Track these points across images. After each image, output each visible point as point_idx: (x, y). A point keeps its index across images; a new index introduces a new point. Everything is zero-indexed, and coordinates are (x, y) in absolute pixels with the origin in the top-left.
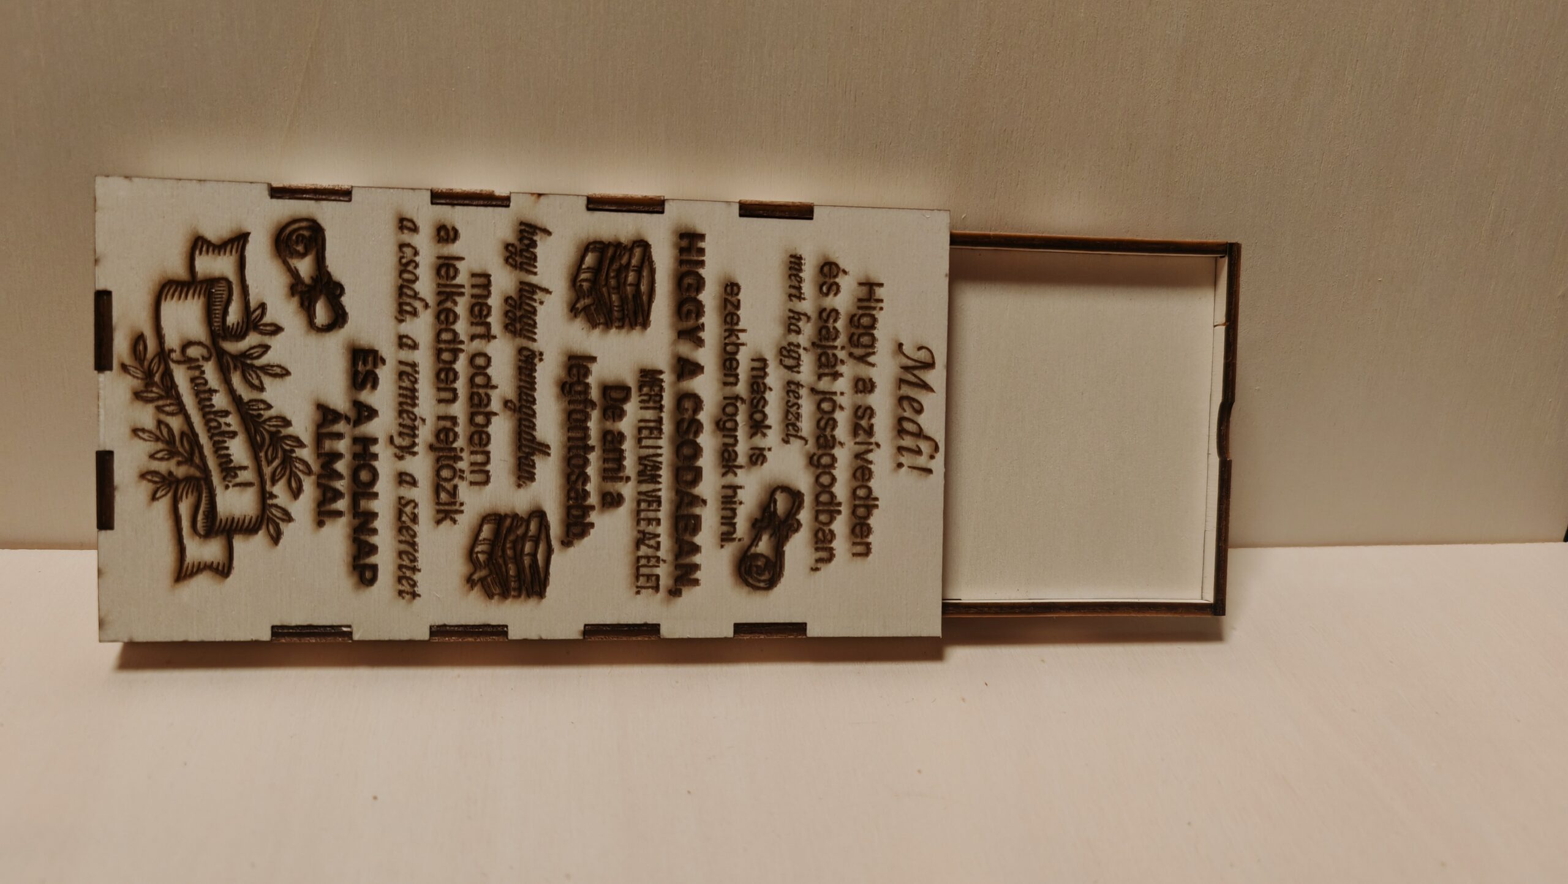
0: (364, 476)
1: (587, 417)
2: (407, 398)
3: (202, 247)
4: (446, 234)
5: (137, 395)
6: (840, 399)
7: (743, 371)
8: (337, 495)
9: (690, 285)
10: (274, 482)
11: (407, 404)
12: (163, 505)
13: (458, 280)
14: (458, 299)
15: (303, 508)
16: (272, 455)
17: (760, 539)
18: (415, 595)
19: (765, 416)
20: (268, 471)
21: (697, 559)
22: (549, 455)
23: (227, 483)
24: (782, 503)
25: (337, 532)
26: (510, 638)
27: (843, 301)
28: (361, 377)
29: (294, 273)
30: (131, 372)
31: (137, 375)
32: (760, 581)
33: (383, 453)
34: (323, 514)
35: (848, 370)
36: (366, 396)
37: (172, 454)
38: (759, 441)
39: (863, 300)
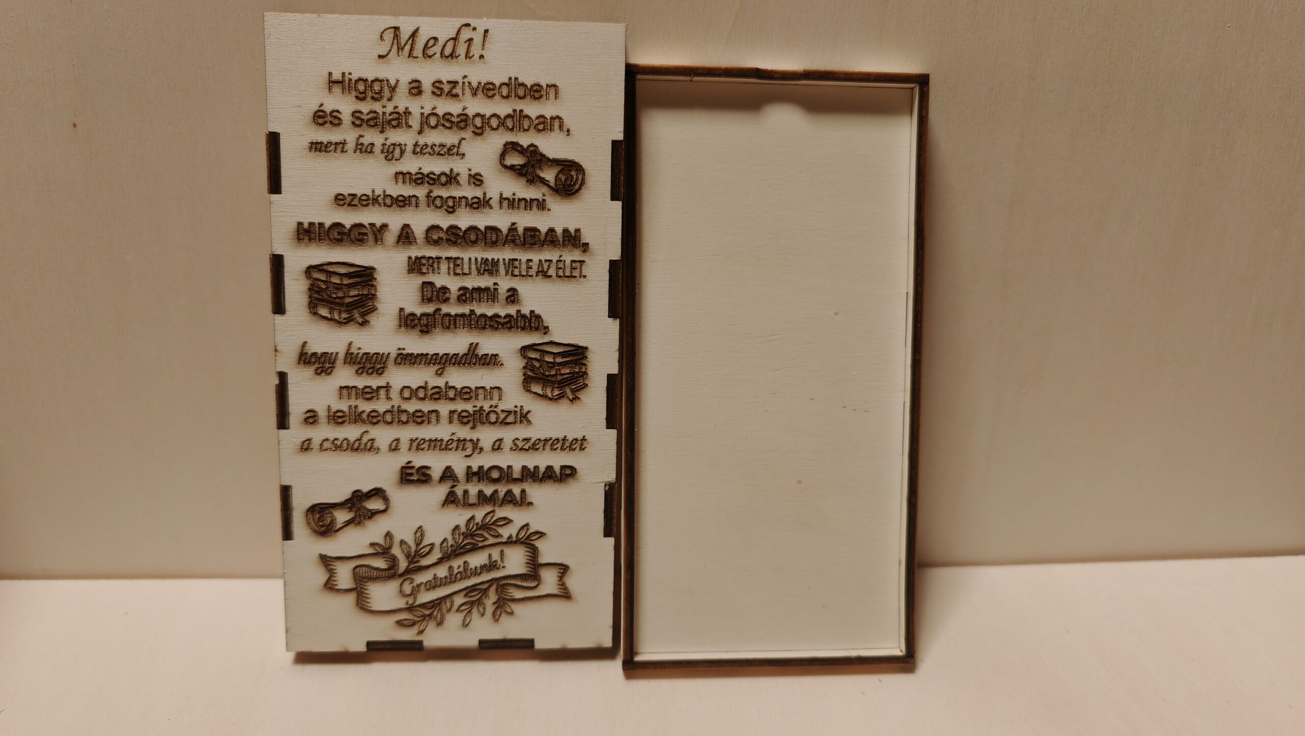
0: (495, 474)
1: (448, 315)
2: (436, 444)
3: (331, 584)
4: (311, 418)
5: (440, 624)
6: (427, 111)
7: (407, 190)
8: (509, 492)
9: (339, 234)
10: (499, 536)
11: (441, 445)
12: (516, 608)
13: (345, 409)
14: (360, 409)
15: (518, 517)
16: (481, 538)
17: (543, 178)
18: (584, 439)
19: (444, 174)
20: (492, 541)
21: (559, 231)
22: (477, 344)
23: (501, 567)
24: (515, 160)
25: (535, 492)
26: (617, 372)
27: (345, 105)
28: (422, 478)
29: (348, 523)
30: (424, 628)
31: (426, 625)
32: (577, 179)
33: (476, 463)
34: (523, 502)
35: (402, 101)
36: (436, 473)
37: (479, 602)
38: (464, 178)
39: (343, 89)
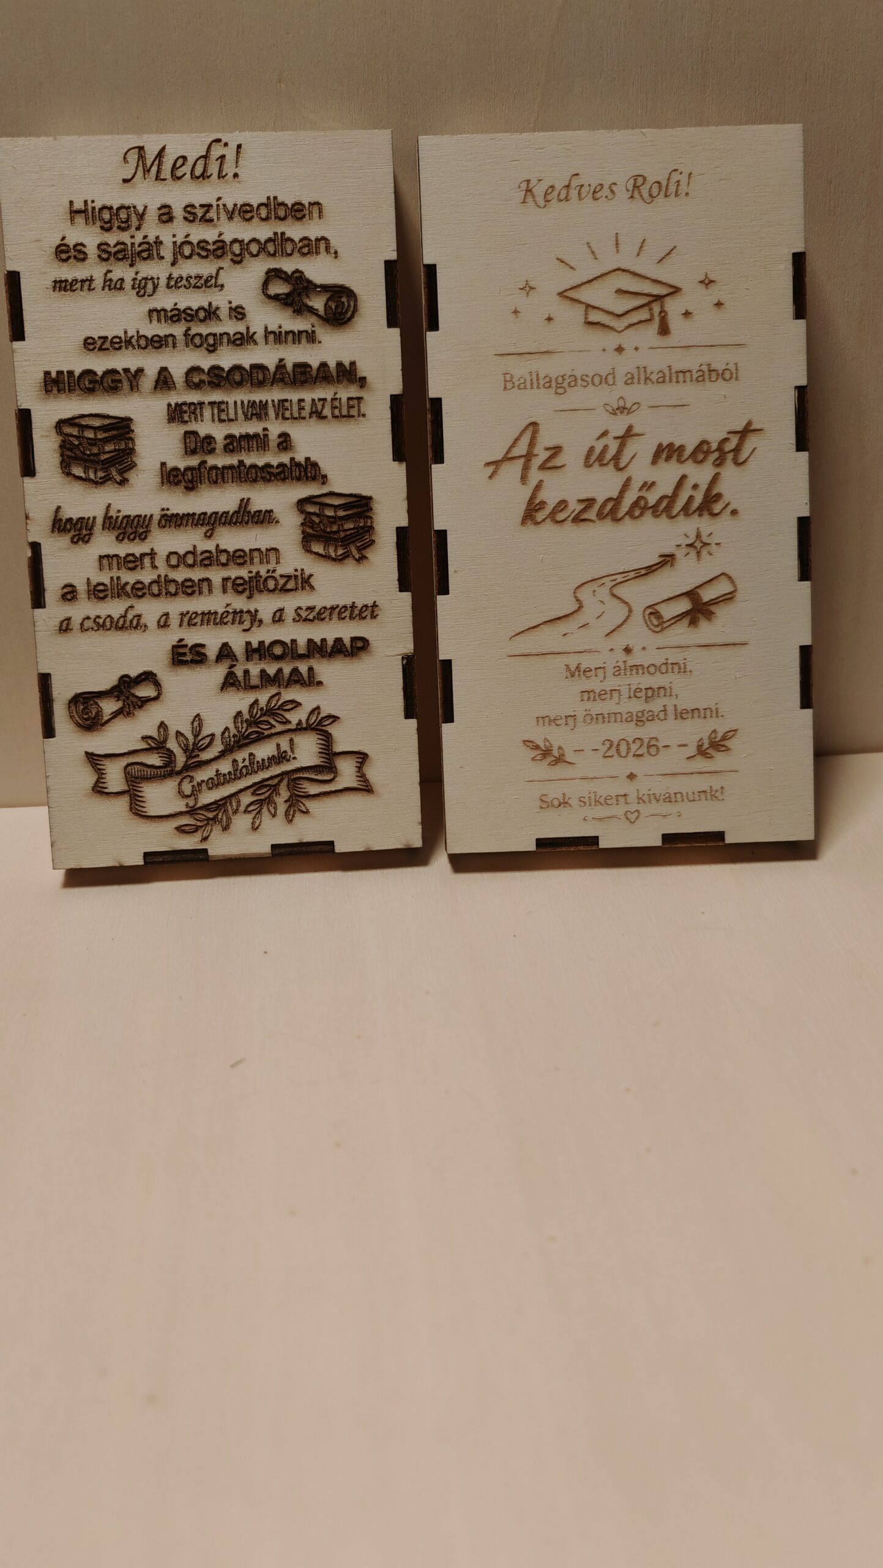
0: (278, 650)
1: (215, 467)
2: (209, 618)
3: (100, 787)
4: (69, 594)
5: (226, 828)
6: (180, 239)
7: (163, 329)
8: (295, 671)
9: (90, 382)
10: (288, 722)
11: (215, 619)
12: (311, 805)
13: (107, 581)
14: (123, 581)
15: (308, 699)
16: (266, 725)
17: (311, 307)
18: (375, 605)
19: (202, 308)
20: (279, 728)
21: (332, 364)
22: (249, 499)
23: (291, 759)
24: (279, 288)
25: (326, 670)
26: (407, 525)
27: (90, 237)
28: (196, 658)
29: (116, 715)
30: (207, 835)
31: (209, 830)
32: (349, 306)
33: (256, 637)
34: (311, 681)
35: (152, 230)
36: (212, 652)
37: (269, 801)
38: (224, 312)
39: (87, 219)
